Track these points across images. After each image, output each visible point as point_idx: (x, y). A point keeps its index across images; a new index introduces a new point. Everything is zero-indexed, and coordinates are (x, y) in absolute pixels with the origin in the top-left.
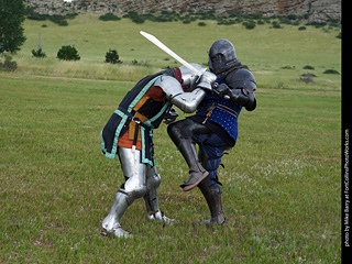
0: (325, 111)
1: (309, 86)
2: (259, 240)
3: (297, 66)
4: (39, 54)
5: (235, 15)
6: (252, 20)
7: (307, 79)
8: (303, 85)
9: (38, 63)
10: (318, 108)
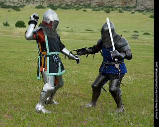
0: (144, 53)
1: (136, 41)
2: (112, 114)
3: (130, 31)
4: (6, 25)
5: (100, 6)
6: (109, 9)
7: (135, 37)
8: (133, 40)
9: (6, 29)
10: (140, 51)
